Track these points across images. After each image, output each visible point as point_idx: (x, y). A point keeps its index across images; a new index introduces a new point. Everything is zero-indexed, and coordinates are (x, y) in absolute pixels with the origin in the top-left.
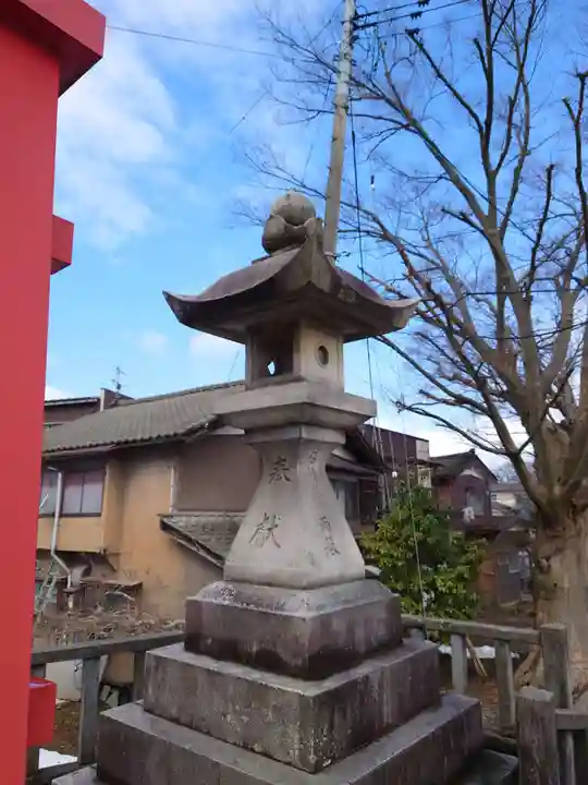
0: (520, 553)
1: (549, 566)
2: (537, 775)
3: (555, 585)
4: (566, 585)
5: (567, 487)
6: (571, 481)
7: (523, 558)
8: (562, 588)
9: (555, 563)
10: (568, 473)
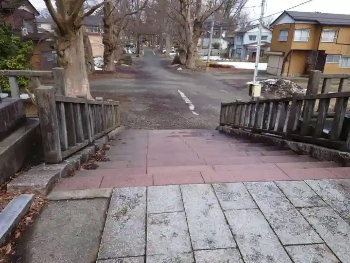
0: (53, 52)
1: (64, 54)
2: (47, 118)
3: (67, 62)
4: (71, 62)
5: (71, 16)
6: (73, 14)
7: (54, 54)
8: (70, 64)
9: (67, 53)
10: (72, 8)
